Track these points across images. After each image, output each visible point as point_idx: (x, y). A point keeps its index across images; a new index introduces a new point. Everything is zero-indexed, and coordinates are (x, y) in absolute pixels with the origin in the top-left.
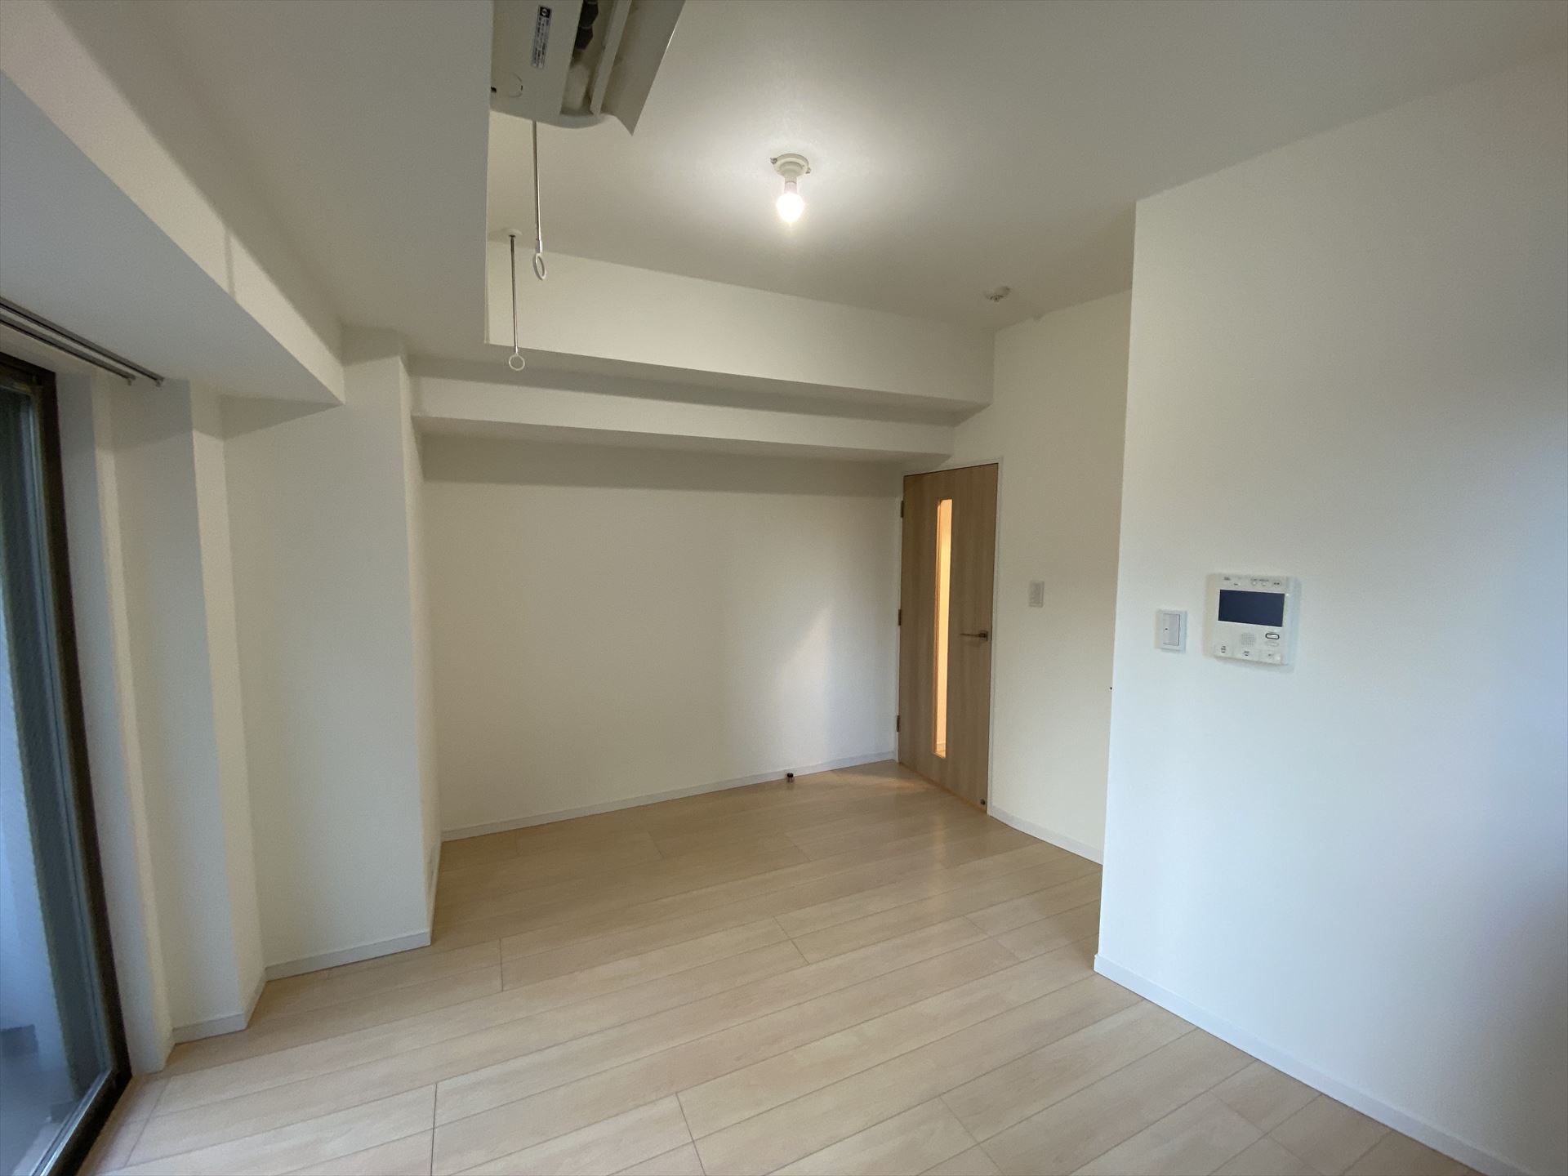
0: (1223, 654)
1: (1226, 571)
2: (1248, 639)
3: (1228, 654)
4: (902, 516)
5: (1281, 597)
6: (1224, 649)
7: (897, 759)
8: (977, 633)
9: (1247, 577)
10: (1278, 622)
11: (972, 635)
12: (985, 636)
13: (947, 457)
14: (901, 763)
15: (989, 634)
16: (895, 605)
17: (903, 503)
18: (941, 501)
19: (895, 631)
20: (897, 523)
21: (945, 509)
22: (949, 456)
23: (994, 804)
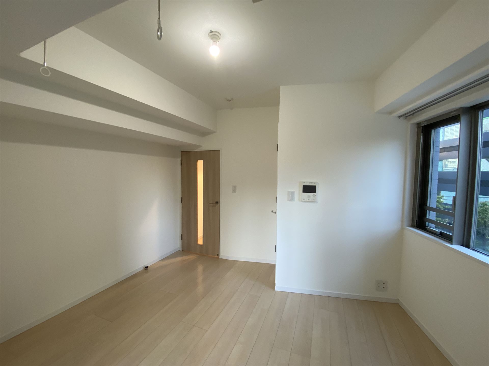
0: (303, 201)
1: (304, 181)
2: (309, 197)
3: (305, 200)
4: (181, 165)
5: (315, 186)
6: (304, 199)
7: (181, 250)
8: (215, 202)
9: (309, 182)
10: (315, 192)
11: (213, 203)
12: (218, 203)
13: (200, 146)
14: (182, 251)
15: (219, 202)
16: (179, 196)
17: (181, 161)
18: (198, 161)
19: (179, 205)
20: (179, 167)
21: (200, 164)
22: (201, 146)
23: (222, 254)
